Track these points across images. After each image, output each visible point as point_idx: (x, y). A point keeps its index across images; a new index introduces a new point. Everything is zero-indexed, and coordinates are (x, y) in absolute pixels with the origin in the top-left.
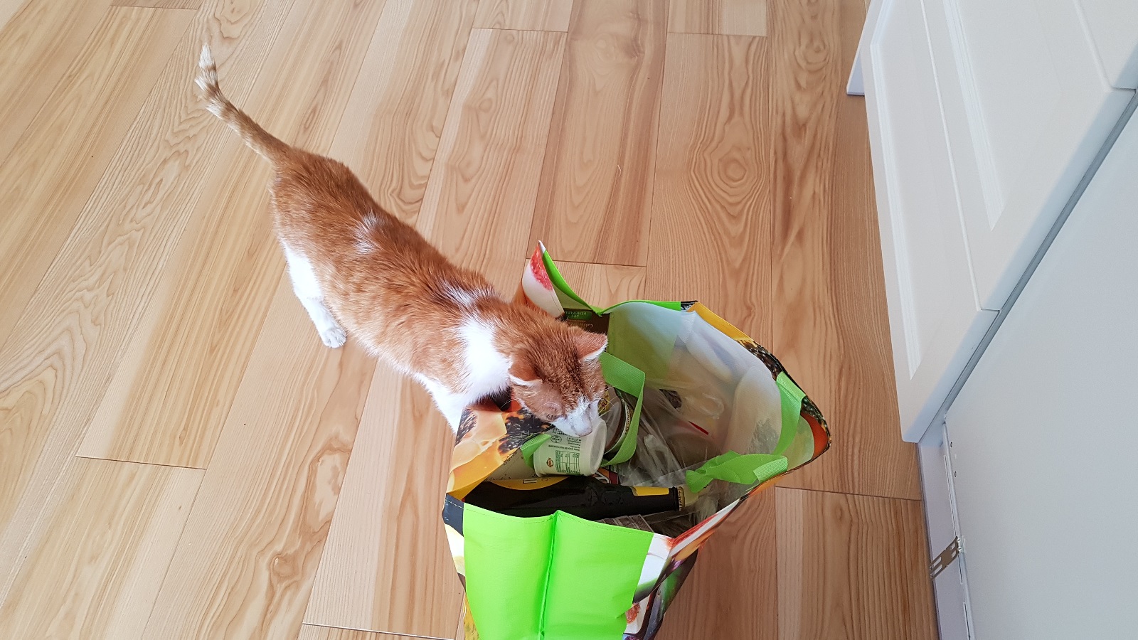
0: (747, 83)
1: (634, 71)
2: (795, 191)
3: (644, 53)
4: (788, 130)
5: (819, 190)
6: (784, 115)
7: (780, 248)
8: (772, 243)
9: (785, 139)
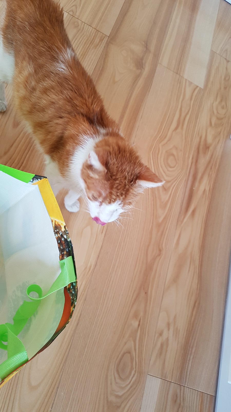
0: (189, 111)
1: (137, 77)
2: (197, 184)
3: (144, 69)
4: (201, 147)
5: (207, 189)
6: (201, 138)
7: (183, 217)
8: (180, 213)
9: (198, 152)
